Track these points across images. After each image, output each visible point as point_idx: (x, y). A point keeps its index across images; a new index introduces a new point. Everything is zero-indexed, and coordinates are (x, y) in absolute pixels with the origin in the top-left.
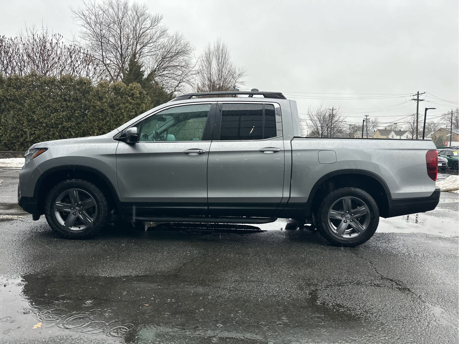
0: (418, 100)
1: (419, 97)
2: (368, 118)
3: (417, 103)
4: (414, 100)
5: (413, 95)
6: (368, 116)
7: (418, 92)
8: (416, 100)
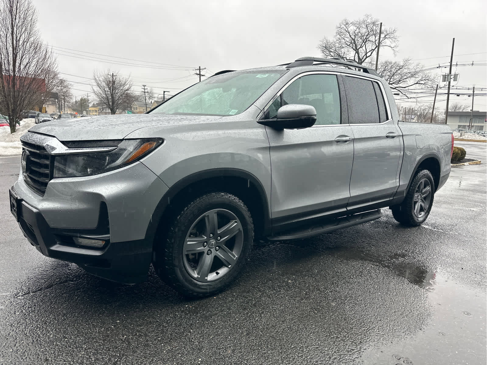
0: (200, 75)
1: (201, 72)
2: (146, 88)
3: (199, 78)
4: (197, 74)
5: (195, 69)
6: (146, 86)
7: (200, 67)
8: (198, 75)
